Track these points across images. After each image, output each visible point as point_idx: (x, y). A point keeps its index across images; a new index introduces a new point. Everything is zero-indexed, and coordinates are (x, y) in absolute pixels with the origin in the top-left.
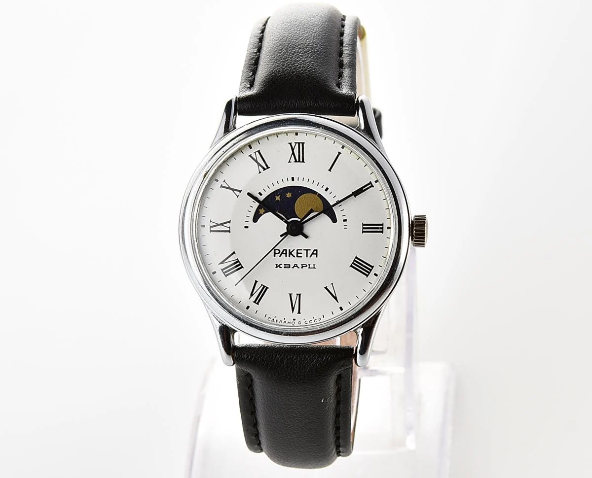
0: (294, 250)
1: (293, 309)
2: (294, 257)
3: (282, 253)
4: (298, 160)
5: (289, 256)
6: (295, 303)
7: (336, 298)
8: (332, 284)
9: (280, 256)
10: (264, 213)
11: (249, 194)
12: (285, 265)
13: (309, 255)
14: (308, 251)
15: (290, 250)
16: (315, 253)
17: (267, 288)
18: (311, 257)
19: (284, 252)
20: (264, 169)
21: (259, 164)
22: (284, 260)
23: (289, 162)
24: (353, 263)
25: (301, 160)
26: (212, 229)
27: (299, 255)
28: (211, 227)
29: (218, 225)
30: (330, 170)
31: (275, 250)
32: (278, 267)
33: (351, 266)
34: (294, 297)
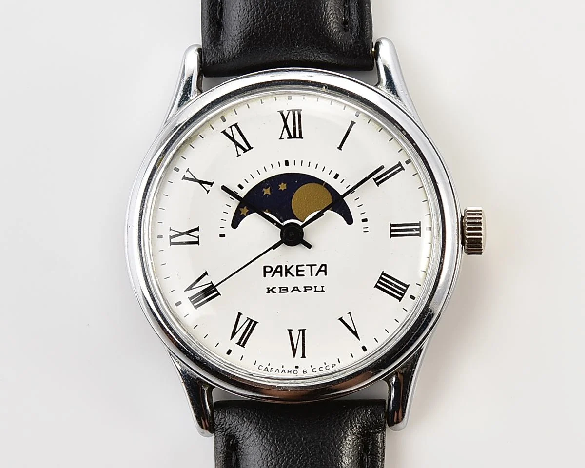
0: (292, 266)
1: (294, 351)
2: (293, 276)
3: (276, 271)
4: (293, 136)
5: (286, 276)
6: (298, 343)
7: (355, 334)
8: (350, 313)
9: (273, 276)
10: (248, 214)
11: (223, 187)
12: (280, 288)
13: (314, 273)
14: (313, 267)
15: (286, 266)
16: (323, 269)
17: (256, 323)
18: (317, 275)
19: (279, 269)
20: (245, 151)
21: (237, 144)
22: (278, 281)
23: (280, 138)
24: (379, 282)
25: (298, 135)
26: (173, 240)
27: (300, 273)
28: (171, 237)
29: (181, 234)
30: (340, 148)
31: (265, 267)
32: (271, 292)
33: (376, 286)
34: (295, 334)
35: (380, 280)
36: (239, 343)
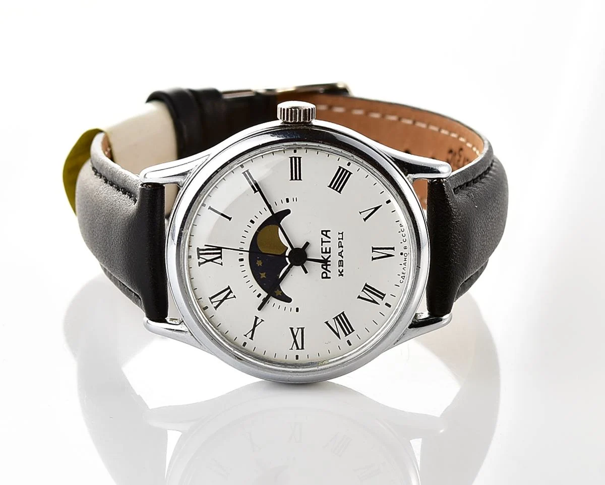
0: (322, 256)
1: (389, 256)
2: (330, 256)
3: (326, 269)
4: (220, 255)
5: (330, 261)
6: (383, 253)
7: (376, 209)
8: (360, 213)
9: (330, 272)
10: (281, 290)
11: (260, 309)
12: (339, 266)
13: (328, 239)
14: (323, 240)
16: (325, 233)
17: (366, 285)
18: (330, 238)
19: (325, 267)
20: (231, 292)
21: (225, 298)
22: (334, 267)
23: (222, 264)
24: (336, 190)
25: (220, 251)
26: (300, 347)
27: (328, 251)
28: (298, 348)
29: (295, 341)
30: (230, 219)
31: (323, 278)
32: (342, 273)
33: (340, 192)
34: (376, 255)
35: (335, 188)
36: (382, 299)
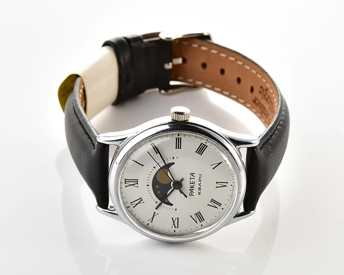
0: (190, 185)
1: (225, 186)
2: (194, 185)
3: (192, 191)
4: (137, 183)
5: (194, 188)
6: (221, 185)
7: (220, 164)
8: (211, 165)
9: (194, 193)
10: (168, 200)
11: (156, 209)
12: (199, 190)
13: (194, 178)
14: (191, 178)
15: (190, 188)
16: (192, 174)
17: (212, 199)
18: (194, 177)
19: (191, 190)
20: (142, 200)
21: (139, 203)
22: (196, 190)
23: (138, 187)
24: (199, 154)
25: (137, 181)
26: (176, 227)
27: (193, 183)
28: (175, 227)
29: (174, 224)
30: (143, 166)
31: (190, 195)
32: (200, 193)
33: (201, 155)
34: (218, 185)
36: (220, 206)
